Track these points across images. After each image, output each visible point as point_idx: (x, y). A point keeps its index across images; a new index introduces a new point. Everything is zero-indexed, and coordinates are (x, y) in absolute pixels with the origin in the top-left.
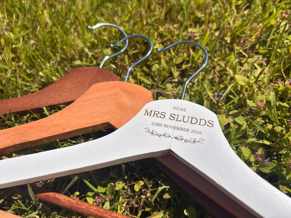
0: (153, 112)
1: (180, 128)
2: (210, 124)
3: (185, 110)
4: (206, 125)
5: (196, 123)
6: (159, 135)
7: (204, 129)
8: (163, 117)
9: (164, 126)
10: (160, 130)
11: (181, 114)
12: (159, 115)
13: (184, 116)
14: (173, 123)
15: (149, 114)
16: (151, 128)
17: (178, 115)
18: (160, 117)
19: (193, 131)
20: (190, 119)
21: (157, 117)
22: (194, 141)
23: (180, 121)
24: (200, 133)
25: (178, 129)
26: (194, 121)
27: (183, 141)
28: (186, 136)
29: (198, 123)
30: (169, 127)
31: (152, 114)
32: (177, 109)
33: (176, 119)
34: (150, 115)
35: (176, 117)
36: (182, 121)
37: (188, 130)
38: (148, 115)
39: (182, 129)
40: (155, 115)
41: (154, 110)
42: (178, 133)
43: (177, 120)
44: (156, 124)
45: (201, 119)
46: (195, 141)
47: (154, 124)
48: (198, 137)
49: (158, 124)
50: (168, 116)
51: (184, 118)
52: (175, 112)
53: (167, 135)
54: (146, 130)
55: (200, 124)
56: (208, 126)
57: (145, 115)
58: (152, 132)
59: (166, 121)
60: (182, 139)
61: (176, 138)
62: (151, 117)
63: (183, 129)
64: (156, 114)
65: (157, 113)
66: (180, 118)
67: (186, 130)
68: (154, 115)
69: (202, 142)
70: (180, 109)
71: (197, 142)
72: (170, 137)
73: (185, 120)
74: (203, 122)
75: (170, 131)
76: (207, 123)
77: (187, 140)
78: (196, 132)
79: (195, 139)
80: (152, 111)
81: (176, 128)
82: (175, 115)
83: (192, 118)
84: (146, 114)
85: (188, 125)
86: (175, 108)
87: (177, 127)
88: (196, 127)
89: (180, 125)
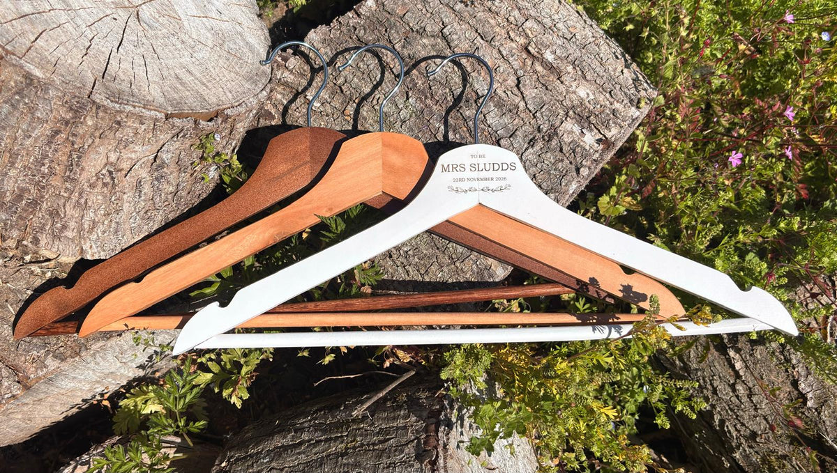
0: (451, 167)
2: (512, 167)
3: (482, 156)
4: (509, 168)
5: (498, 169)
6: (465, 191)
7: (508, 173)
8: (463, 170)
9: (466, 180)
10: (465, 185)
11: (481, 161)
12: (458, 169)
14: (475, 174)
16: (455, 185)
17: (478, 164)
18: (460, 170)
19: (498, 179)
20: (492, 165)
21: (457, 171)
22: (501, 189)
23: (482, 170)
25: (482, 180)
26: (496, 167)
27: (490, 192)
28: (493, 185)
29: (501, 168)
30: (472, 179)
31: (451, 169)
32: (476, 156)
33: (477, 169)
34: (449, 171)
35: (476, 167)
36: (484, 169)
37: (492, 179)
38: (446, 171)
39: (485, 179)
41: (451, 164)
42: (483, 184)
43: (479, 170)
45: (502, 164)
47: (456, 180)
48: (503, 184)
49: (460, 180)
50: (468, 167)
51: (485, 165)
52: (475, 161)
53: (473, 189)
54: (450, 189)
55: (502, 170)
56: (511, 169)
57: (442, 172)
58: (457, 190)
59: (468, 174)
60: (489, 190)
61: (482, 190)
62: (451, 173)
63: (487, 179)
64: (455, 167)
65: (455, 166)
66: (481, 167)
67: (490, 179)
68: (453, 169)
69: (509, 187)
70: (478, 156)
71: (503, 189)
72: (477, 190)
73: (487, 168)
74: (505, 166)
75: (475, 184)
76: (509, 166)
77: (494, 190)
78: (501, 179)
79: (502, 187)
80: (448, 165)
81: (480, 179)
82: (475, 164)
84: (444, 170)
85: (491, 174)
86: (473, 156)
88: (500, 174)
89: (484, 174)
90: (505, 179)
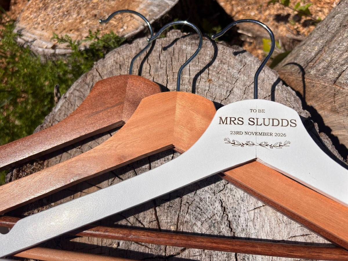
0: (229, 119)
1: (263, 133)
2: (292, 124)
3: (263, 111)
4: (289, 125)
5: (278, 125)
6: (242, 144)
7: (288, 130)
8: (241, 123)
9: (244, 133)
10: (242, 139)
11: (261, 116)
12: (236, 122)
13: (264, 119)
14: (253, 129)
15: (225, 123)
16: (232, 138)
17: (257, 119)
18: (238, 124)
19: (277, 135)
20: (271, 121)
21: (235, 124)
22: (280, 146)
23: (261, 125)
24: (285, 136)
25: (260, 134)
26: (276, 122)
27: (269, 147)
28: (271, 140)
29: (281, 124)
30: (250, 133)
31: (228, 122)
32: (255, 111)
33: (256, 124)
34: (226, 124)
35: (255, 121)
36: (263, 124)
37: (271, 134)
38: (223, 123)
39: (264, 134)
41: (229, 116)
42: (261, 139)
43: (257, 125)
44: (236, 133)
45: (282, 120)
46: (281, 145)
47: (233, 133)
48: (282, 140)
49: (238, 133)
50: (246, 121)
51: (264, 120)
52: (253, 115)
53: (250, 143)
54: (226, 141)
55: (282, 126)
56: (291, 126)
57: (220, 124)
58: (233, 143)
59: (246, 128)
60: (267, 145)
61: (260, 145)
62: (228, 125)
63: (266, 134)
64: (232, 121)
65: (233, 119)
66: (260, 121)
67: (269, 134)
68: (230, 122)
69: (288, 144)
70: (258, 111)
71: (282, 146)
72: (254, 144)
73: (267, 123)
74: (285, 123)
75: (252, 139)
76: (290, 123)
77: (272, 146)
78: (281, 135)
79: (281, 143)
80: (226, 118)
81: (258, 134)
82: (254, 119)
83: (273, 119)
84: (221, 122)
85: (269, 129)
86: (252, 111)
87: (259, 133)
88: (279, 129)
89: (262, 129)
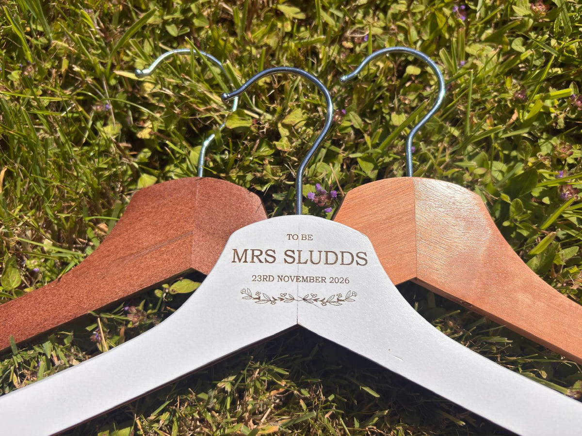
0: (249, 253)
1: (309, 278)
2: (360, 259)
3: (309, 237)
4: (355, 262)
5: (335, 263)
6: (272, 299)
8: (270, 259)
9: (276, 279)
10: (273, 289)
11: (305, 246)
12: (262, 258)
13: (311, 252)
14: (292, 270)
15: (243, 259)
16: (254, 288)
17: (299, 251)
18: (266, 261)
19: (334, 280)
20: (323, 255)
21: (260, 261)
22: (338, 300)
23: (306, 263)
24: (347, 281)
25: (304, 280)
26: (331, 257)
27: (319, 303)
28: (325, 291)
29: (340, 261)
30: (286, 279)
31: (249, 259)
32: (295, 237)
33: (297, 261)
34: (245, 261)
35: (296, 256)
36: (309, 262)
37: (323, 280)
38: (240, 260)
39: (311, 280)
40: (255, 259)
41: (250, 248)
42: (305, 289)
43: (299, 262)
44: (262, 278)
45: (342, 253)
46: (340, 299)
47: (257, 278)
48: (343, 289)
49: (266, 278)
50: (280, 256)
51: (311, 254)
52: (293, 245)
53: (287, 296)
54: (245, 295)
55: (343, 264)
56: (358, 264)
57: (234, 262)
58: (257, 297)
59: (279, 268)
60: (316, 300)
61: (304, 299)
62: (249, 264)
63: (315, 279)
64: (257, 255)
65: (257, 253)
66: (305, 256)
67: (320, 280)
68: (253, 259)
69: (353, 298)
70: (300, 237)
71: (343, 301)
72: (294, 299)
73: (316, 259)
74: (347, 258)
75: (290, 288)
76: (356, 258)
77: (325, 301)
78: (340, 281)
79: (340, 295)
80: (246, 251)
81: (301, 279)
82: (293, 252)
83: (327, 252)
84: (236, 259)
85: (322, 270)
86: (291, 237)
87: (303, 277)
88: (337, 271)
89: (307, 270)
90: (346, 281)
